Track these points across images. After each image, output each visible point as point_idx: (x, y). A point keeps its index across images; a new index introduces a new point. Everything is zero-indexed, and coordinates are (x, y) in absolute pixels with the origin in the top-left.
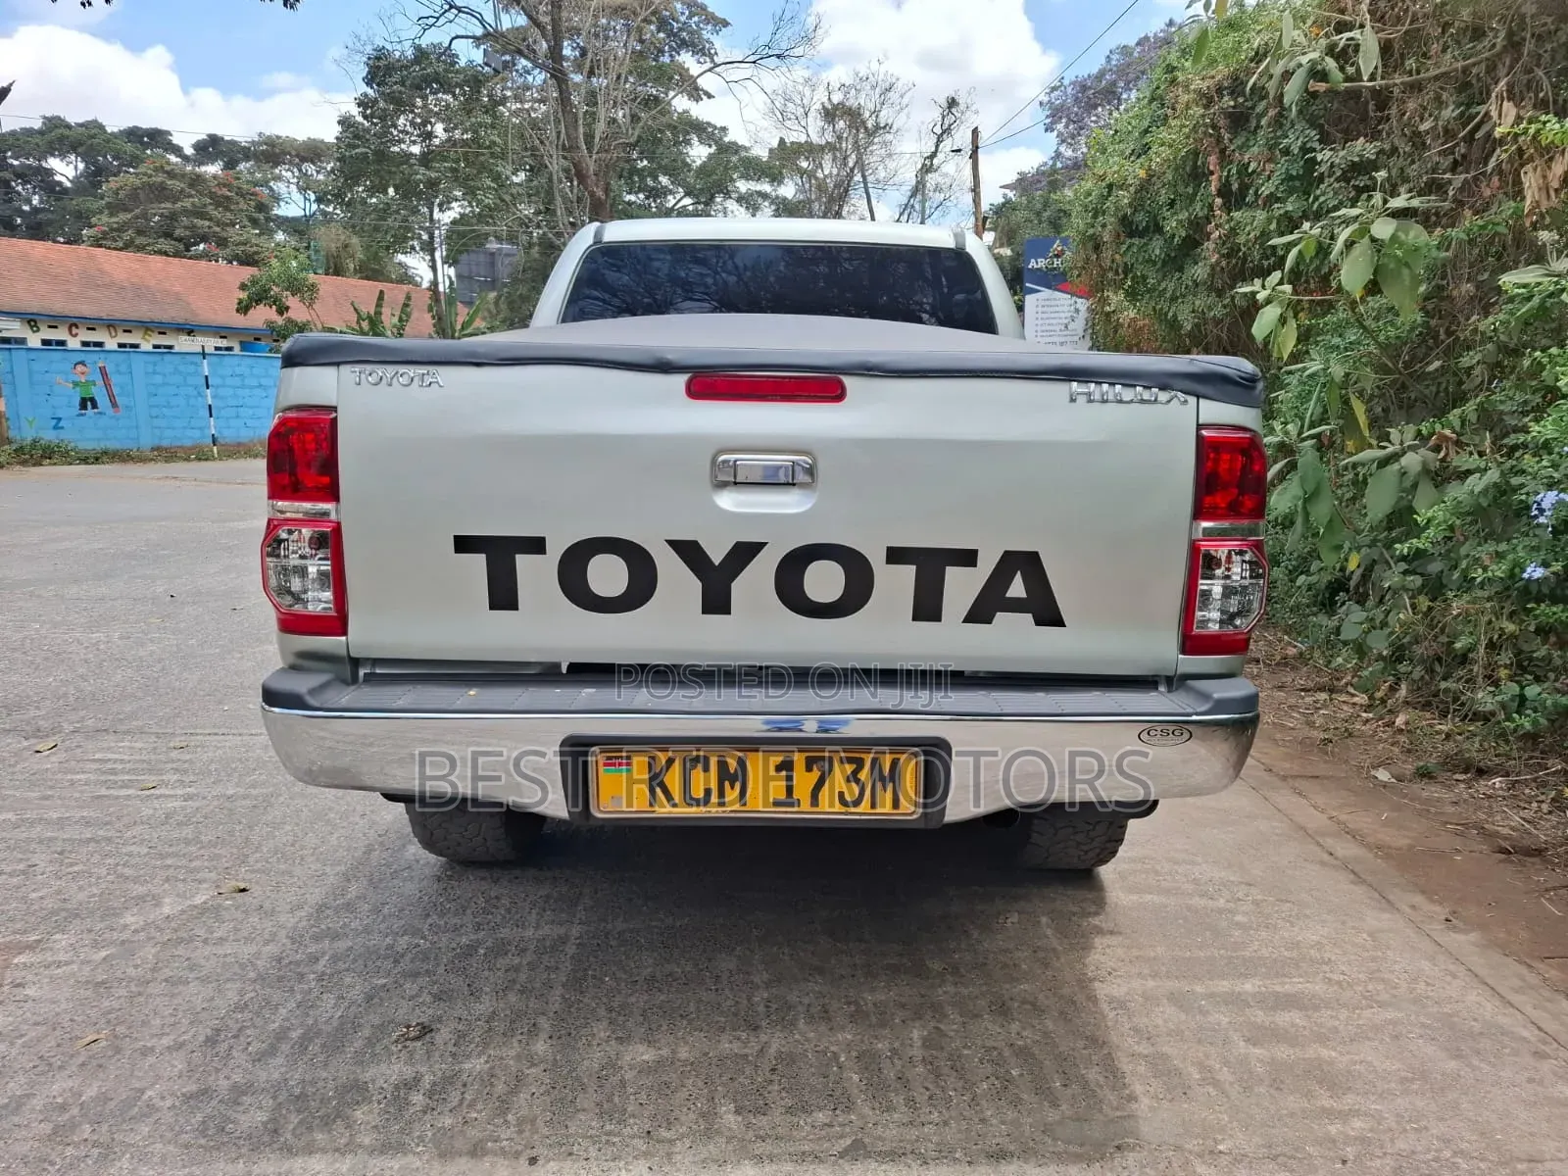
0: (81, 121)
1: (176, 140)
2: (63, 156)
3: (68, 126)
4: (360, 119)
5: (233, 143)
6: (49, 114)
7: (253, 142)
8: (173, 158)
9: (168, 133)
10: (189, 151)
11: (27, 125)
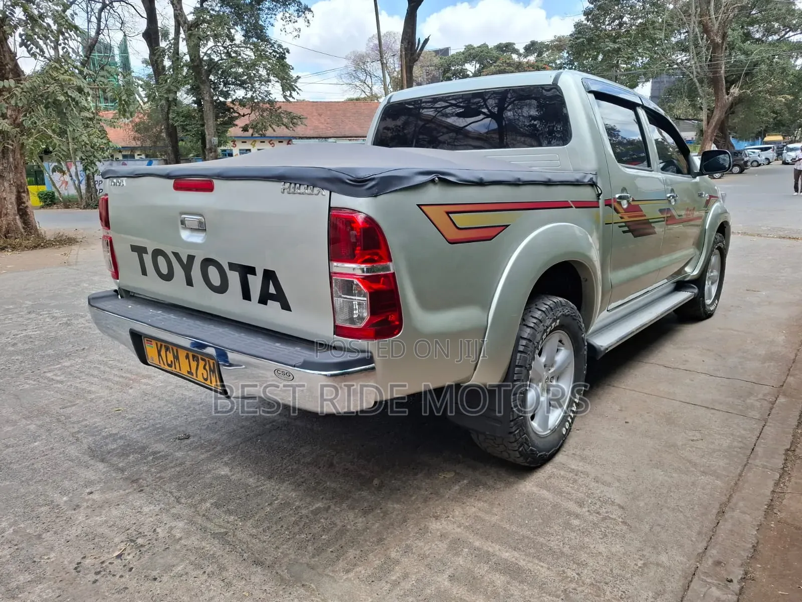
0: (479, 45)
1: (516, 47)
2: (470, 62)
3: (474, 49)
4: (585, 22)
5: (542, 43)
6: (467, 44)
7: (552, 41)
8: (515, 56)
9: (514, 44)
10: (522, 51)
11: (458, 51)
